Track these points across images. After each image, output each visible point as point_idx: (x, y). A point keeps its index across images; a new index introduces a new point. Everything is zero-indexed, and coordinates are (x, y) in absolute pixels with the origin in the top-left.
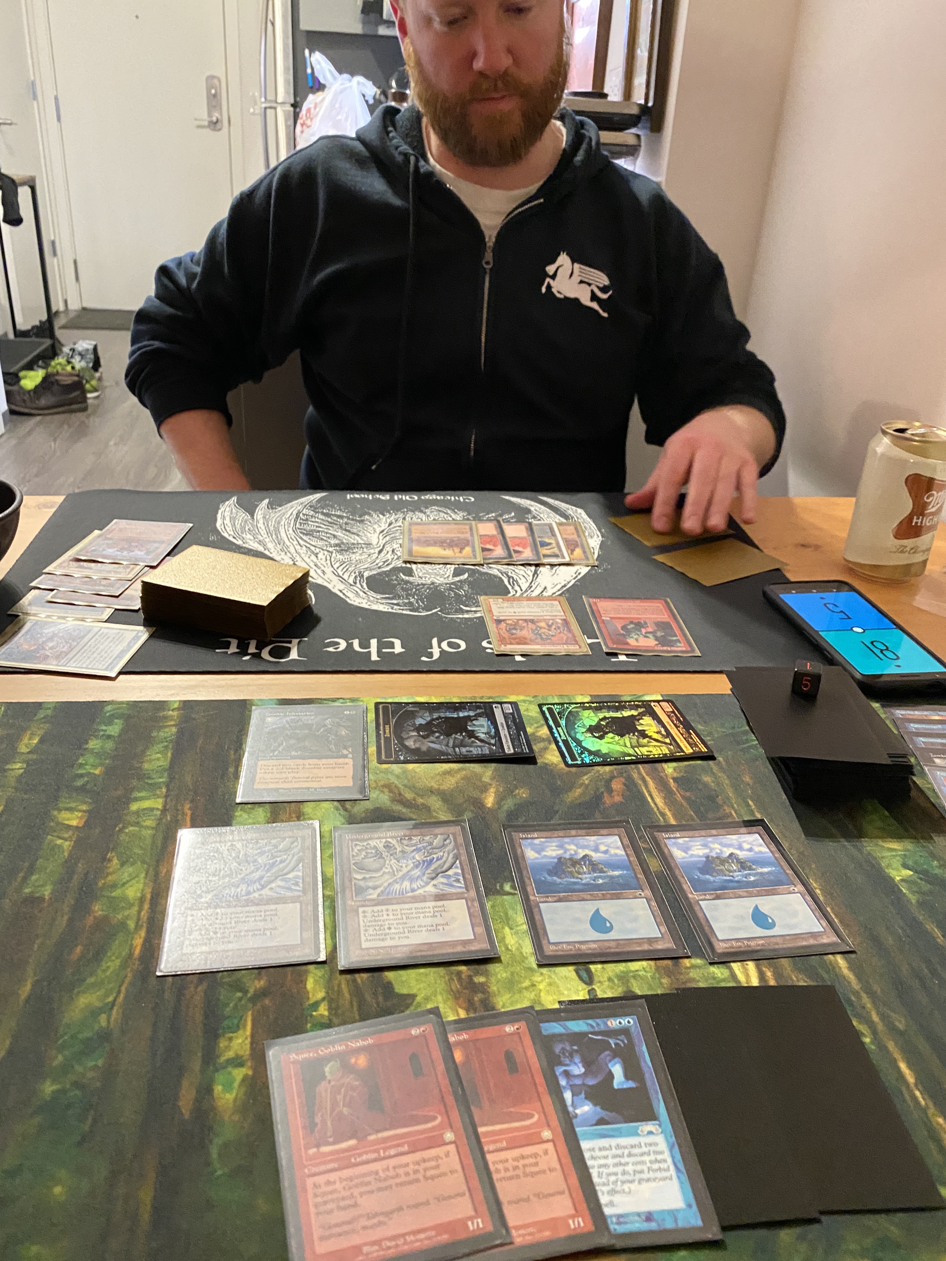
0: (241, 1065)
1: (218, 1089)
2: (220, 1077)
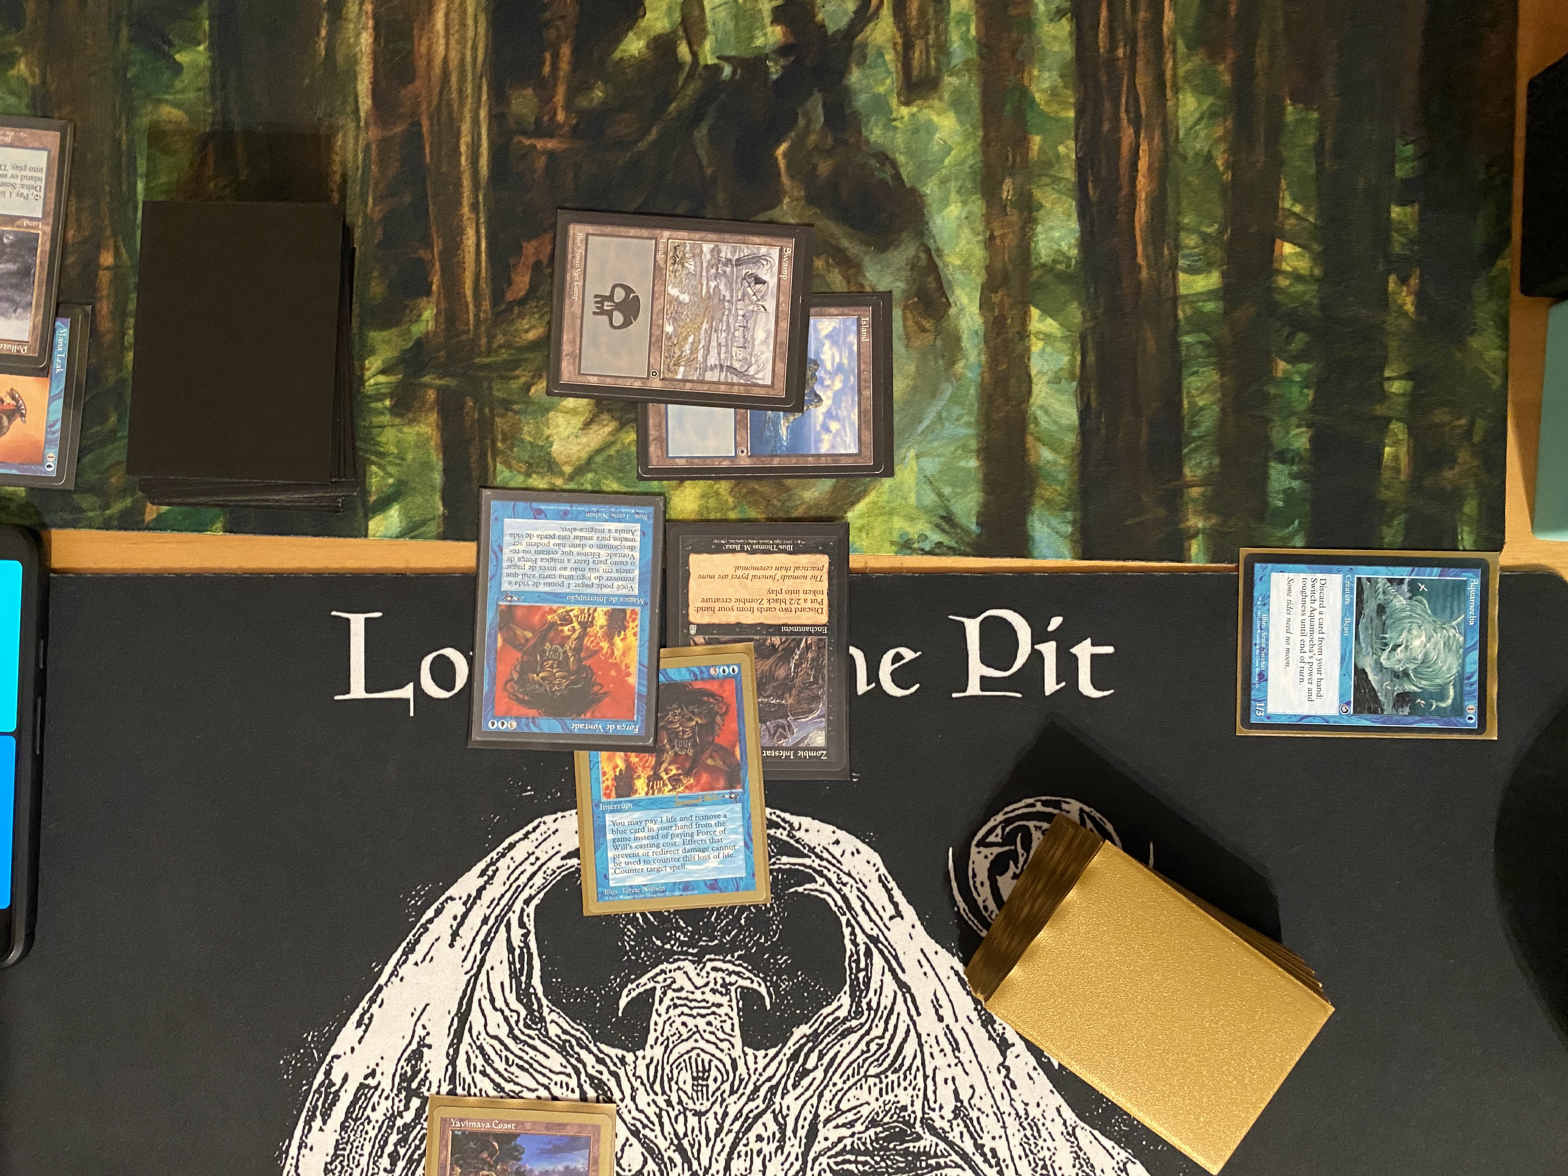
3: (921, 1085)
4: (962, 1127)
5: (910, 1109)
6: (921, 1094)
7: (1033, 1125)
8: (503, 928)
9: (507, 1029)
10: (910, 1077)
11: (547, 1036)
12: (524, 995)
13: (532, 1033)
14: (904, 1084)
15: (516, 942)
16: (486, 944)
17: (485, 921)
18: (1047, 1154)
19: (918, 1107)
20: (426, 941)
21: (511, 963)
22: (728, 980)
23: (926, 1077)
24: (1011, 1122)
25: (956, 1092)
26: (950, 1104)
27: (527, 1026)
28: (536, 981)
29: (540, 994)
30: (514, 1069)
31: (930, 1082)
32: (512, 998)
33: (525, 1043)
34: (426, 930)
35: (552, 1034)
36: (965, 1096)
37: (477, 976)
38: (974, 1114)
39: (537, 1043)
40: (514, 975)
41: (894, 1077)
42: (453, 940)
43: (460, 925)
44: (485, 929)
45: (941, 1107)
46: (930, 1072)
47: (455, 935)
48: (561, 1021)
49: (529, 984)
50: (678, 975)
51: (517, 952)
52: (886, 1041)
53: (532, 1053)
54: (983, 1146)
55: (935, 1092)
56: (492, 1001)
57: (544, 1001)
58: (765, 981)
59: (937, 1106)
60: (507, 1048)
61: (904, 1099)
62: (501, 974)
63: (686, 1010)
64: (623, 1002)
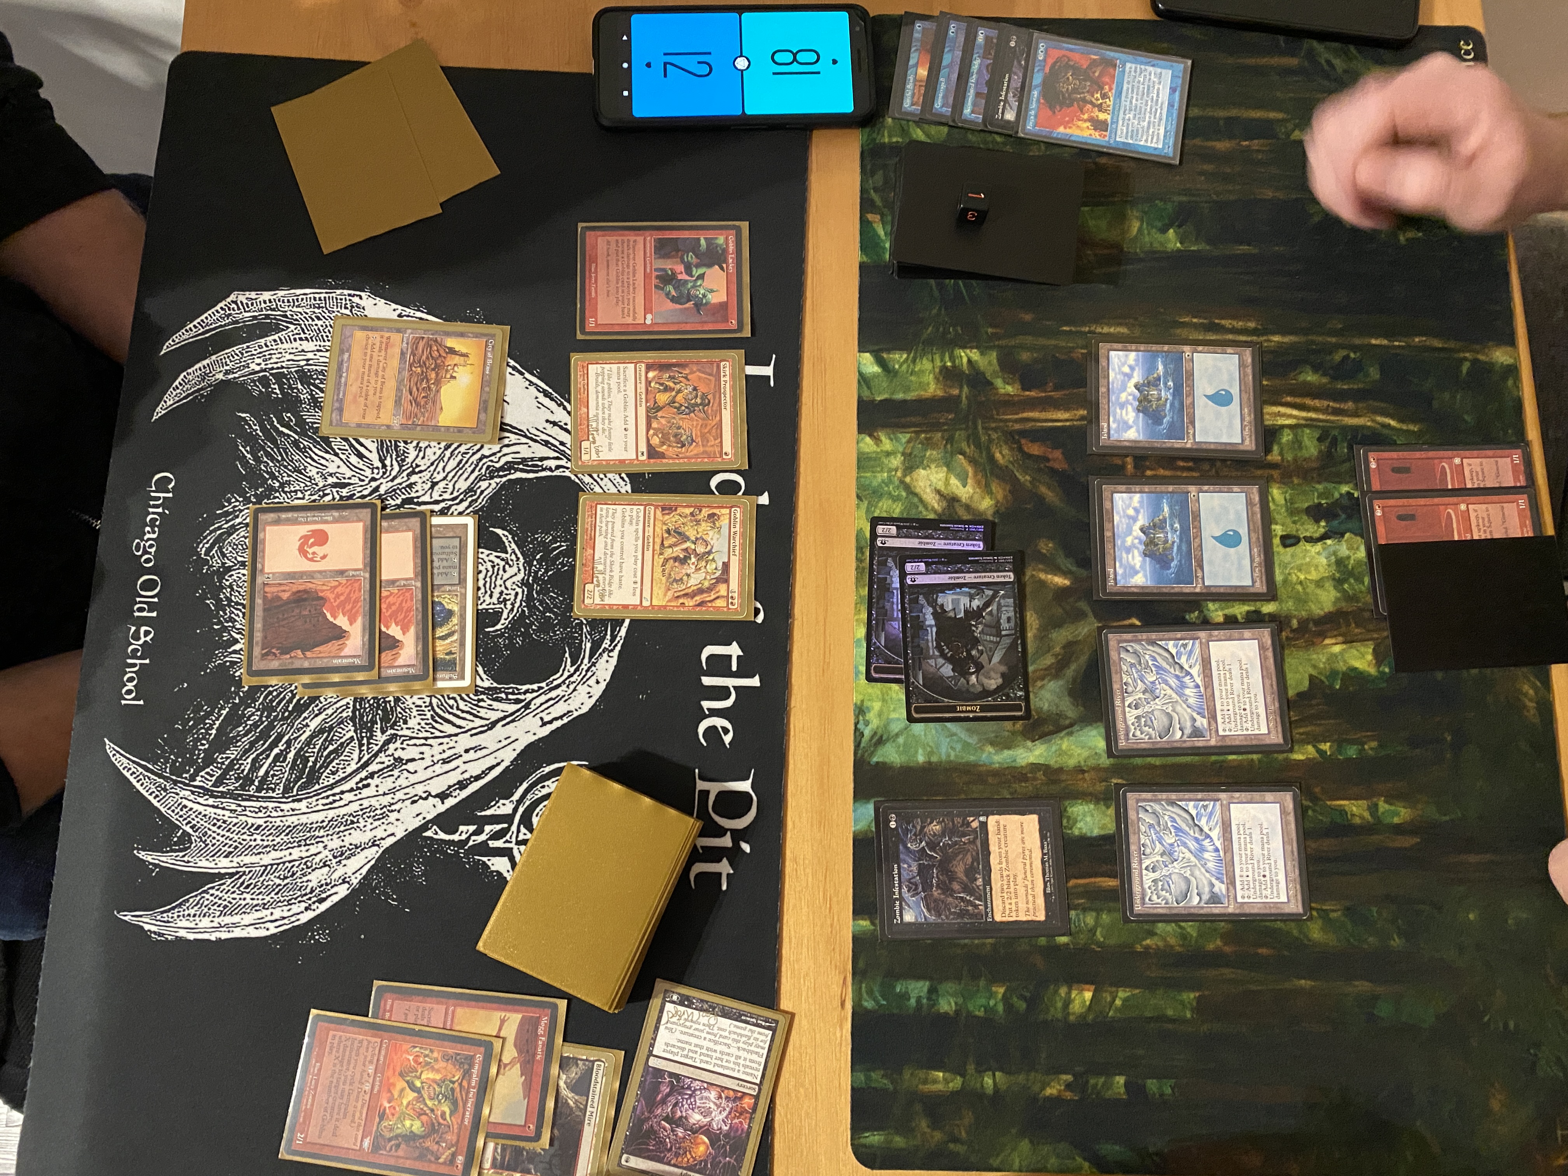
0: (1376, 805)
1: (1396, 820)
2: (1387, 820)
3: (421, 735)
4: (387, 763)
5: (404, 726)
6: (414, 735)
7: (384, 816)
8: (557, 455)
9: (487, 454)
10: (427, 727)
11: (480, 480)
12: (510, 467)
13: (483, 471)
14: (423, 723)
15: (546, 463)
16: (546, 444)
17: (562, 443)
18: (361, 825)
19: (405, 732)
20: (552, 405)
21: (532, 459)
22: (508, 603)
23: (426, 739)
24: (388, 799)
25: (413, 760)
26: (405, 755)
27: (488, 467)
28: (519, 475)
29: (509, 477)
30: (460, 457)
31: (423, 741)
32: (509, 458)
33: (477, 466)
34: (559, 405)
35: (481, 483)
36: (411, 766)
37: (526, 436)
38: (396, 773)
39: (476, 473)
40: (524, 460)
41: (429, 716)
42: (551, 422)
43: (561, 428)
44: (557, 444)
45: (403, 749)
46: (429, 742)
47: (555, 424)
48: (490, 489)
49: (516, 470)
50: (515, 569)
51: (540, 463)
52: (455, 711)
53: (470, 470)
54: (372, 778)
55: (415, 745)
56: (508, 446)
57: (504, 479)
58: (506, 627)
59: (404, 746)
60: (474, 454)
61: (412, 723)
62: (525, 452)
63: (490, 574)
64: (500, 532)
